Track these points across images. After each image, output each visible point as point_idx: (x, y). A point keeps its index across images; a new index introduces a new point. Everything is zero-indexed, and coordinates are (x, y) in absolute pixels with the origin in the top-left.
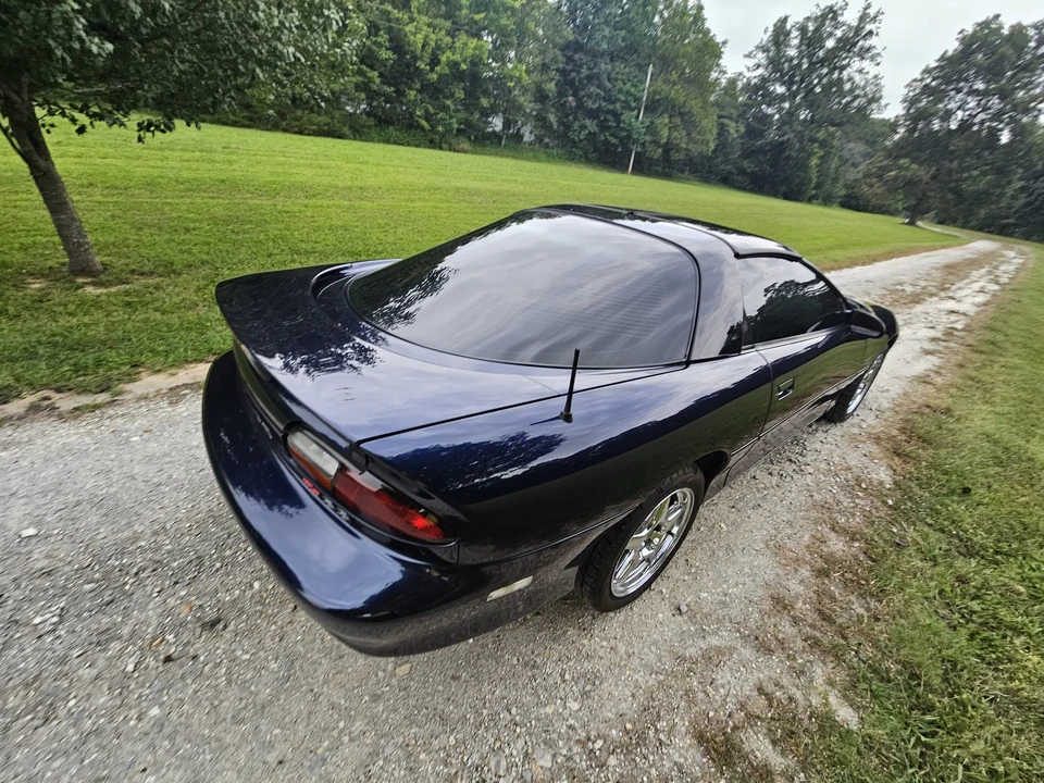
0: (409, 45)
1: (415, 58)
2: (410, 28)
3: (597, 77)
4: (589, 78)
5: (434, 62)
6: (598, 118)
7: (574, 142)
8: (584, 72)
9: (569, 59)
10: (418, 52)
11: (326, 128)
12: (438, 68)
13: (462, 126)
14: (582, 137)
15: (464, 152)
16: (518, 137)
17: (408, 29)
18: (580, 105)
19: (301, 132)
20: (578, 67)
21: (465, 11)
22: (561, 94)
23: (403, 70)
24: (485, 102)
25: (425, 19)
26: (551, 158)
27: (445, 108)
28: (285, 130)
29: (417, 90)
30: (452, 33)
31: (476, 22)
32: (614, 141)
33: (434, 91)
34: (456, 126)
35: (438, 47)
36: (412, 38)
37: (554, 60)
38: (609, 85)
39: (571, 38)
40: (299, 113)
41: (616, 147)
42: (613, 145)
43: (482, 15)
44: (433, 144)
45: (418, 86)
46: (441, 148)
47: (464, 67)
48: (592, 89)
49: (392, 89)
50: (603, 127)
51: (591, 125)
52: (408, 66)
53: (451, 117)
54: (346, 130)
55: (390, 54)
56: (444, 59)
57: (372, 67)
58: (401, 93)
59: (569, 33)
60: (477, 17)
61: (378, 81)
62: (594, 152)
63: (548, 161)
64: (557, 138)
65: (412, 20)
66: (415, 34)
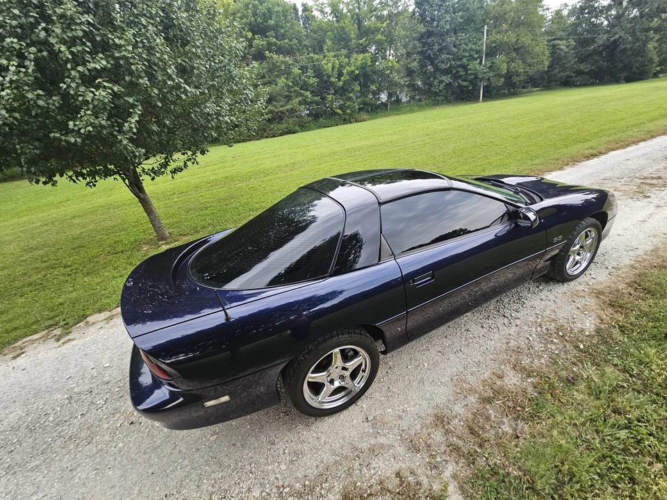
0: (325, 71)
1: (329, 77)
2: (325, 61)
3: (446, 47)
4: (440, 51)
5: (340, 74)
6: (451, 72)
7: (436, 93)
8: (436, 47)
9: (424, 44)
10: (330, 74)
11: (286, 130)
12: (342, 78)
13: (361, 106)
14: (441, 88)
15: (365, 120)
16: (398, 101)
17: (323, 63)
18: (437, 69)
19: (274, 136)
20: (431, 46)
21: (354, 41)
22: (422, 66)
23: (324, 85)
24: (373, 88)
25: (333, 54)
26: (421, 107)
27: (350, 99)
28: (267, 137)
29: (332, 94)
30: (348, 56)
31: (361, 45)
32: (465, 84)
33: (342, 91)
34: (357, 107)
35: (341, 66)
36: (326, 67)
37: (415, 47)
38: (455, 50)
39: (423, 30)
40: (272, 126)
41: (467, 87)
42: (465, 87)
43: (364, 39)
44: (346, 121)
45: (333, 91)
46: (351, 123)
47: (357, 72)
48: (443, 57)
49: (319, 97)
50: (456, 77)
51: (447, 79)
52: (326, 82)
53: (354, 103)
54: (297, 128)
55: (315, 79)
56: (345, 72)
57: (307, 90)
58: (323, 98)
59: (422, 28)
60: (361, 42)
61: (310, 96)
62: (451, 95)
63: (421, 110)
64: (424, 94)
65: (324, 57)
66: (327, 64)
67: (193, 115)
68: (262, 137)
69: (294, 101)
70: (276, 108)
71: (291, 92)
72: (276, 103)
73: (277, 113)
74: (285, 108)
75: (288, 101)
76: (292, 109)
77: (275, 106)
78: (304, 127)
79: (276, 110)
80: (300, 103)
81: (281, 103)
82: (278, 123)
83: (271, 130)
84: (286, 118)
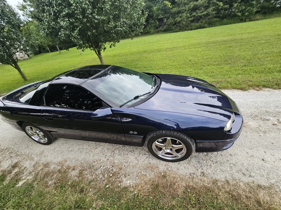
11: (199, 26)
13: (259, 10)
15: (257, 20)
19: (191, 30)
27: (251, 5)
28: (188, 30)
34: (255, 10)
40: (192, 24)
44: (242, 20)
46: (245, 21)
49: (228, 5)
53: (253, 8)
54: (206, 25)
58: (231, 6)
61: (222, 5)
68: (185, 30)
69: (209, 9)
71: (210, 3)
72: (198, 11)
73: (197, 17)
74: (202, 14)
75: (206, 9)
76: (207, 14)
77: (197, 13)
78: (211, 24)
79: (197, 15)
80: (214, 10)
81: (201, 11)
82: (197, 22)
83: (191, 26)
84: (201, 20)
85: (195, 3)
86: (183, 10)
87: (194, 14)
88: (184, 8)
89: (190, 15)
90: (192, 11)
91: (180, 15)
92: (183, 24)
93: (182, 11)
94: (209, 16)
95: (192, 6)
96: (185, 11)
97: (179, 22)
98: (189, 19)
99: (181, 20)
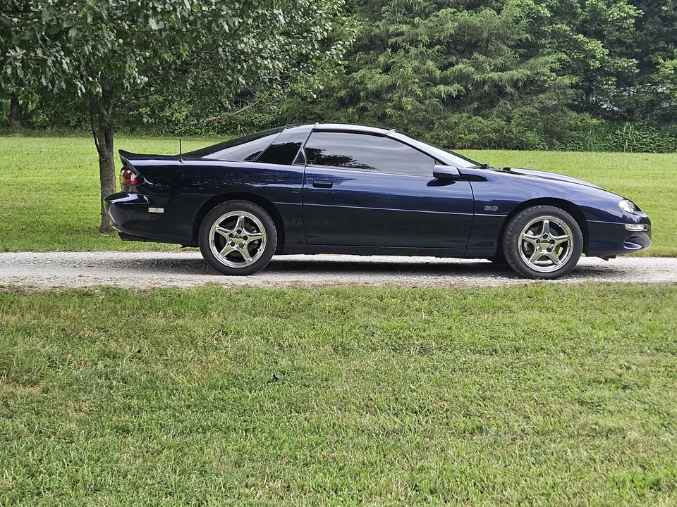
11: (492, 136)
40: (454, 118)
49: (635, 62)
54: (533, 136)
57: (599, 35)
58: (648, 67)
61: (603, 53)
67: (220, 50)
69: (542, 60)
70: (483, 71)
71: (543, 34)
72: (482, 58)
73: (479, 85)
74: (506, 75)
75: (525, 57)
76: (530, 82)
77: (478, 67)
78: (558, 138)
79: (477, 77)
80: (565, 69)
81: (500, 60)
82: (477, 112)
83: (449, 128)
84: (504, 104)
85: (464, 16)
86: (397, 35)
87: (463, 66)
88: (404, 28)
89: (443, 68)
90: (448, 53)
91: (382, 59)
92: (399, 107)
93: (393, 40)
94: (543, 90)
95: (450, 27)
96: (414, 42)
97: (377, 95)
98: (434, 90)
99: (393, 87)
